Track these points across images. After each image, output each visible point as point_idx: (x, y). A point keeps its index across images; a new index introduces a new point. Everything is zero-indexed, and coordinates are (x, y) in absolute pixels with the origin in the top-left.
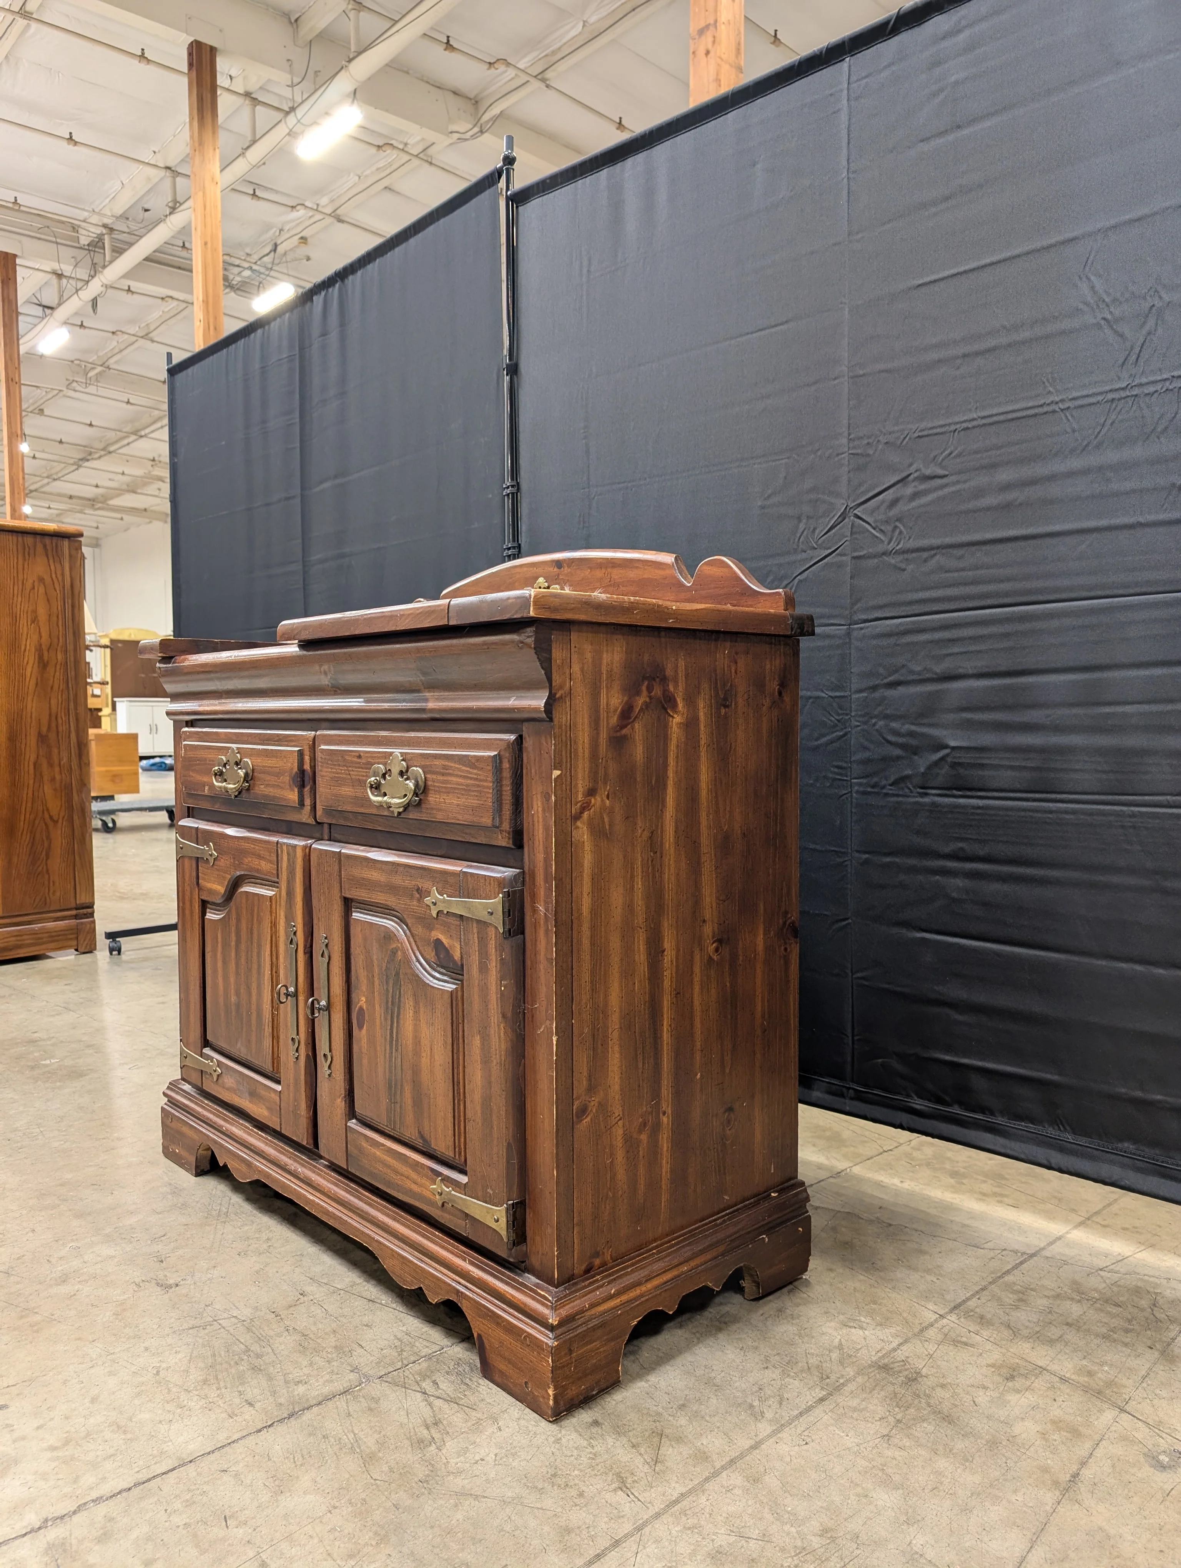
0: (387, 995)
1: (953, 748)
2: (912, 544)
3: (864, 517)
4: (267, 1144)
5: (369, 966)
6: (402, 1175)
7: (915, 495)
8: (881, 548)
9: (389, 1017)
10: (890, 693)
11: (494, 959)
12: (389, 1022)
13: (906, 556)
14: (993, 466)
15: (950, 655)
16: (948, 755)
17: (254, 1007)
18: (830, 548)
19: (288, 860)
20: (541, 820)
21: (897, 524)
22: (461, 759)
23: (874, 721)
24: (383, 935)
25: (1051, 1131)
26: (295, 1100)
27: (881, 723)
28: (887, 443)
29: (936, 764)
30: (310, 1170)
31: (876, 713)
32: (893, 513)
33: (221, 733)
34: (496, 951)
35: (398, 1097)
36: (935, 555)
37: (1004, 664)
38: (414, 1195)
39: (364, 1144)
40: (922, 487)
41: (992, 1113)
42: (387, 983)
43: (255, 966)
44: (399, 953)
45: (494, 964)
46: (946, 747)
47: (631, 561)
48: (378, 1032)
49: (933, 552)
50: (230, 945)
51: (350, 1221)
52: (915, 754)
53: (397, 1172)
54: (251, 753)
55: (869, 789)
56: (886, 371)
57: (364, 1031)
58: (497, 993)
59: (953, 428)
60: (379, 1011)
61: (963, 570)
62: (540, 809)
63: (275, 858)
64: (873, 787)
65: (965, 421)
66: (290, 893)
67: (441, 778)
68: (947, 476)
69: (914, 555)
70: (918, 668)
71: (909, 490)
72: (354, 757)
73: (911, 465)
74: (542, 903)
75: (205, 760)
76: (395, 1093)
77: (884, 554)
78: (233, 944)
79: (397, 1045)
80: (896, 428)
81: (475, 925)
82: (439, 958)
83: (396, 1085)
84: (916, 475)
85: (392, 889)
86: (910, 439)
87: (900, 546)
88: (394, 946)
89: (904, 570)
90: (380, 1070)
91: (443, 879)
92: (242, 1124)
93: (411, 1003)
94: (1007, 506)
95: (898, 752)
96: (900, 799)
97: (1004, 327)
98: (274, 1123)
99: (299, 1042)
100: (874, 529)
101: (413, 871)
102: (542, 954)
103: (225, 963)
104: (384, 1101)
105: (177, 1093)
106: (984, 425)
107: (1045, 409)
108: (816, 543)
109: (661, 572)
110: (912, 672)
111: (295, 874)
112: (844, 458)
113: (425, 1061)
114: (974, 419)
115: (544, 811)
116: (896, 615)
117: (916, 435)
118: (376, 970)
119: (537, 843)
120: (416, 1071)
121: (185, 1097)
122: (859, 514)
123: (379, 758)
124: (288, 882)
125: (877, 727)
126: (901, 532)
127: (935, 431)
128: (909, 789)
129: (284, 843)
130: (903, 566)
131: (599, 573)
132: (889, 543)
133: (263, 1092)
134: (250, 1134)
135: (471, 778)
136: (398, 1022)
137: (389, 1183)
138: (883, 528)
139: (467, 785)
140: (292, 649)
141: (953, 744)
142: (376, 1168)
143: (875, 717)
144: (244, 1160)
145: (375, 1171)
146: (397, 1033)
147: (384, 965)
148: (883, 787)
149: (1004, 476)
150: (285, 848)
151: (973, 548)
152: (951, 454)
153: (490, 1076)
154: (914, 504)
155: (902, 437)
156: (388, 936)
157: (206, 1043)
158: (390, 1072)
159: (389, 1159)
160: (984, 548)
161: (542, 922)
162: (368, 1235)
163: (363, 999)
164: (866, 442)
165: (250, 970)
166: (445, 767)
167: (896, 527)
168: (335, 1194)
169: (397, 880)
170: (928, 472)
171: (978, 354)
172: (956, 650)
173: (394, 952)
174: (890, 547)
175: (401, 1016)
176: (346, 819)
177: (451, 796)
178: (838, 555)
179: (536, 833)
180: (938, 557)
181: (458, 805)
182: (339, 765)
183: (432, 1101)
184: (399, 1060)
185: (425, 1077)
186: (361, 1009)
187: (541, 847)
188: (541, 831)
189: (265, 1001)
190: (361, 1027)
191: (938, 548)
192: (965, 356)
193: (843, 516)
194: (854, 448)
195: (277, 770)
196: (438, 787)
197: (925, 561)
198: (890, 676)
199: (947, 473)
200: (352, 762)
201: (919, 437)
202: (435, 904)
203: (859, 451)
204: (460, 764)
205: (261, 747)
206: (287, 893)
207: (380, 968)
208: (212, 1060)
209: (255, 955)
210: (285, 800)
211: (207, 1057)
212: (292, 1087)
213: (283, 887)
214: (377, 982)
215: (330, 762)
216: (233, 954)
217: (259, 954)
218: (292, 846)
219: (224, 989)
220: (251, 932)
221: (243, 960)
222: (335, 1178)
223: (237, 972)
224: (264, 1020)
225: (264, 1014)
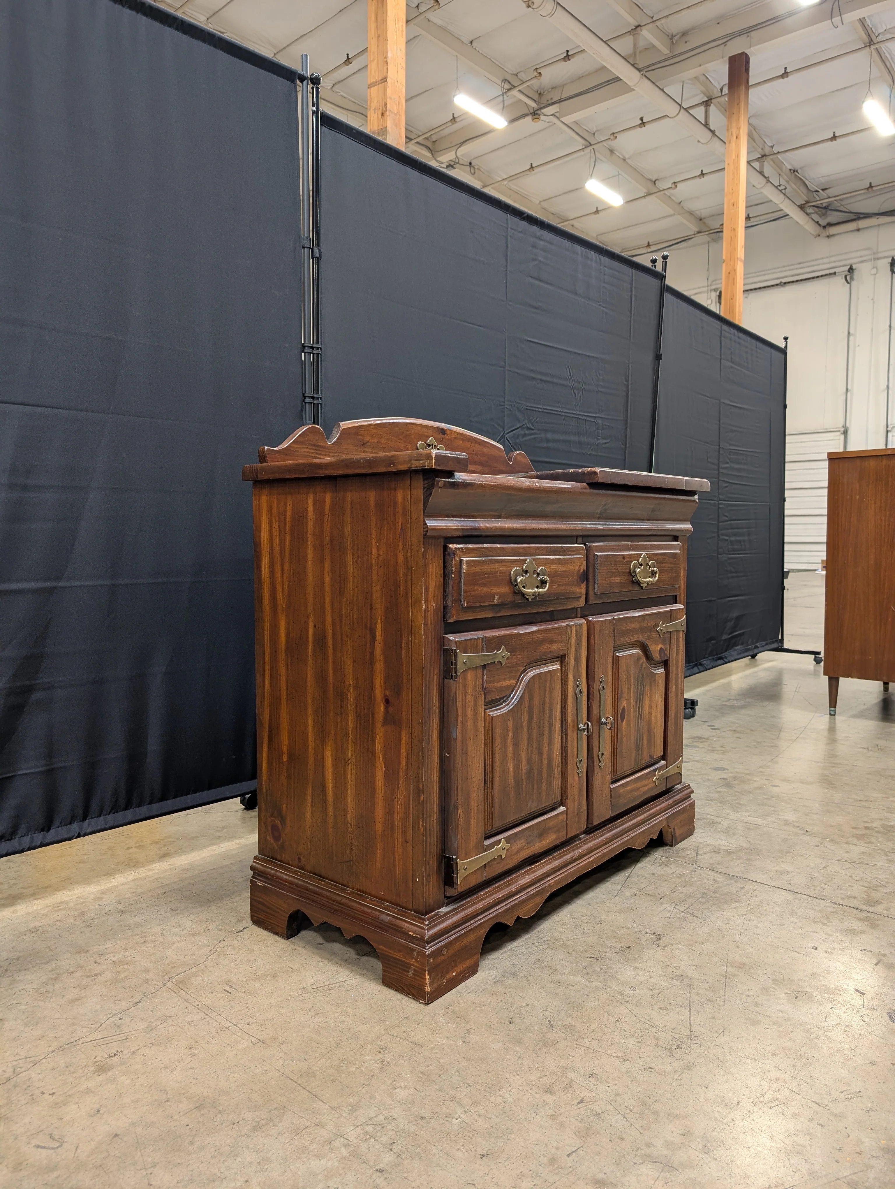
5: (629, 681)
12: (638, 706)
14: (546, 431)
17: (545, 762)
19: (576, 635)
22: (669, 555)
24: (636, 658)
26: (579, 804)
28: (517, 407)
30: (585, 844)
35: (641, 746)
39: (621, 791)
40: (527, 432)
42: (638, 685)
43: (547, 729)
44: (644, 664)
45: (681, 650)
50: (522, 726)
51: (616, 845)
53: (637, 789)
54: (546, 563)
63: (566, 638)
66: (577, 659)
72: (621, 558)
73: (523, 421)
75: (495, 572)
76: (639, 744)
78: (525, 723)
79: (641, 717)
80: (520, 402)
81: (675, 634)
82: (661, 657)
85: (642, 630)
88: (642, 661)
90: (633, 737)
91: (664, 617)
93: (649, 689)
98: (561, 837)
101: (652, 617)
103: (516, 745)
104: (634, 754)
111: (581, 644)
113: (654, 716)
117: (526, 407)
118: (632, 680)
120: (649, 724)
124: (576, 651)
127: (531, 408)
129: (573, 625)
135: (673, 564)
136: (642, 703)
137: (634, 800)
139: (671, 568)
145: (627, 801)
146: (642, 710)
147: (637, 675)
149: (549, 436)
150: (574, 628)
152: (535, 420)
155: (521, 407)
157: (487, 836)
158: (637, 734)
159: (634, 786)
164: (510, 403)
165: (541, 735)
166: (663, 560)
168: (606, 839)
169: (645, 624)
182: (611, 564)
183: (655, 734)
184: (642, 724)
185: (653, 724)
186: (624, 709)
190: (622, 721)
195: (569, 573)
199: (534, 428)
200: (619, 561)
201: (526, 409)
202: (661, 630)
204: (669, 558)
205: (554, 557)
206: (575, 660)
207: (634, 677)
208: (500, 841)
209: (547, 720)
210: (574, 593)
211: (492, 846)
212: (576, 797)
213: (572, 657)
214: (632, 686)
215: (606, 563)
216: (525, 732)
217: (550, 718)
218: (579, 625)
219: (514, 768)
220: (544, 704)
221: (535, 732)
222: (601, 832)
223: (529, 744)
224: (554, 767)
225: (554, 761)
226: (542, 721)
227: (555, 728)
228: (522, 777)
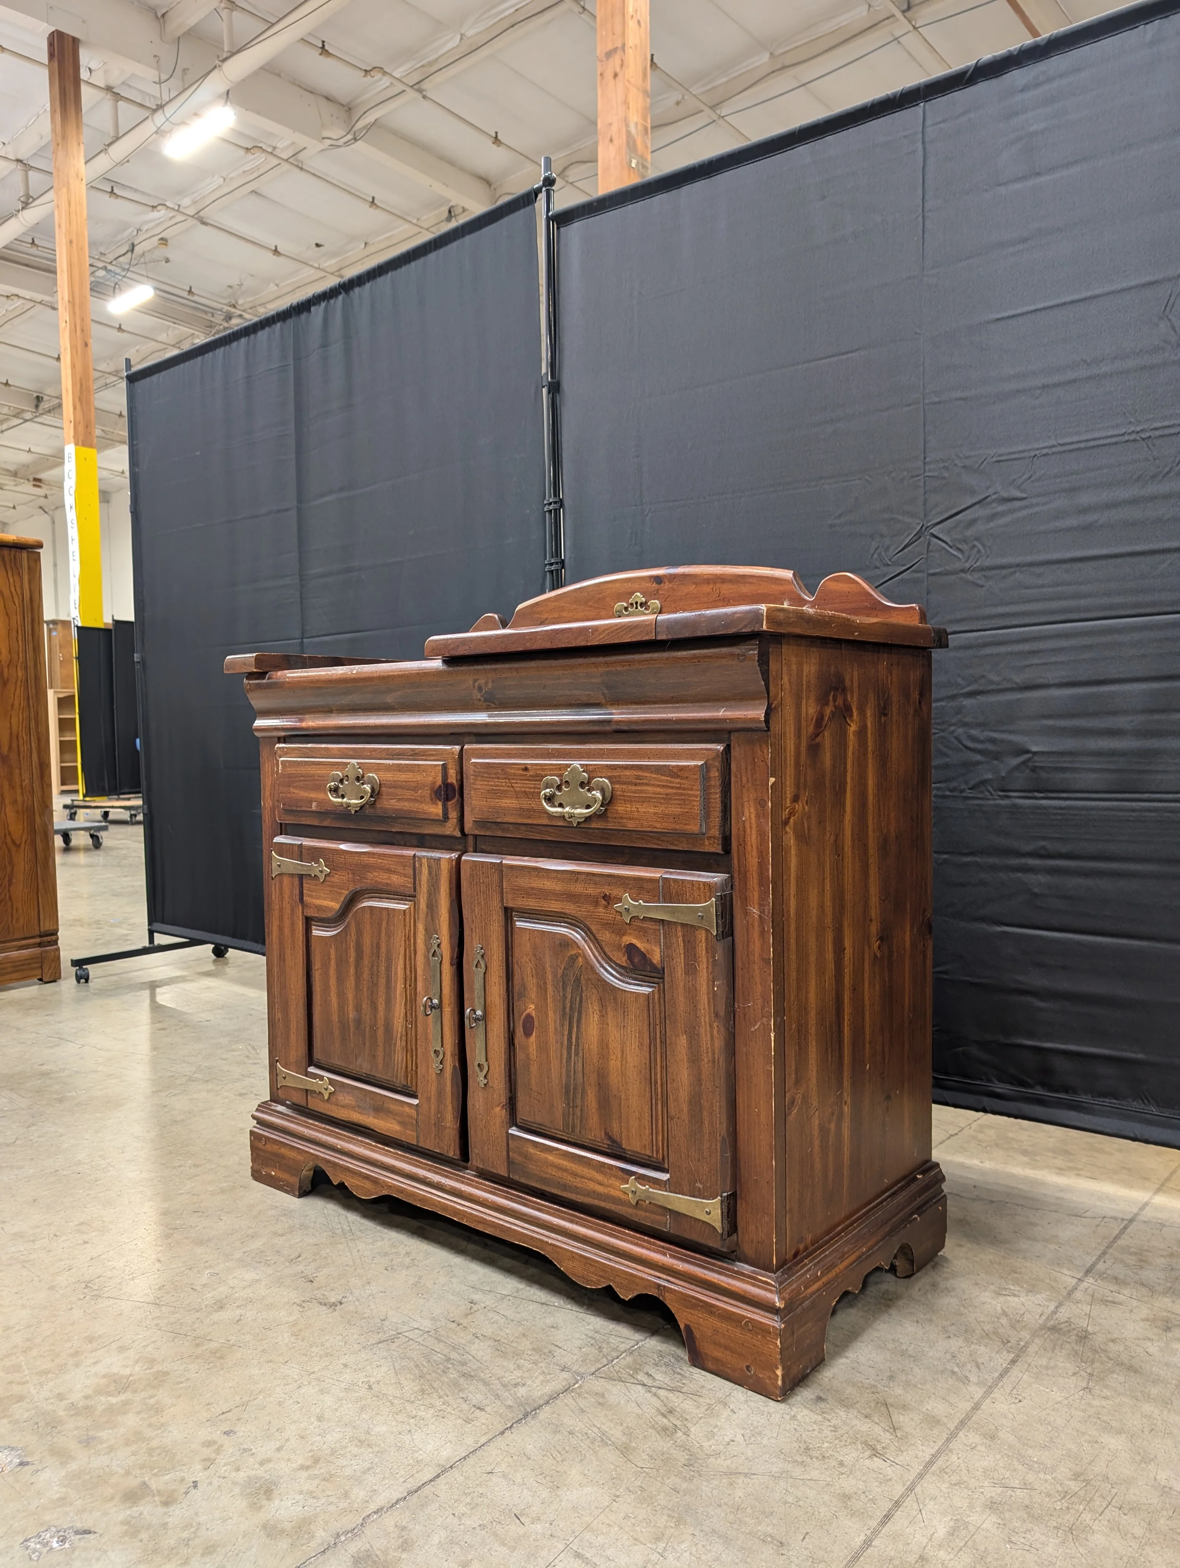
0: (564, 1001)
1: (1035, 753)
2: (988, 563)
3: (941, 536)
4: (397, 1159)
5: (540, 973)
6: (582, 1177)
7: (993, 517)
8: (958, 565)
9: (567, 1023)
10: (968, 702)
11: (705, 960)
12: (566, 1027)
13: (983, 573)
14: (1073, 490)
15: (1030, 666)
16: (1029, 760)
17: (381, 1022)
18: (903, 565)
19: (430, 873)
20: (754, 826)
21: (976, 543)
22: (658, 770)
23: (952, 728)
24: (558, 942)
25: (1136, 1105)
26: (438, 1112)
27: (960, 730)
28: (964, 467)
29: (1017, 768)
30: (457, 1180)
31: (954, 721)
32: (969, 533)
33: (333, 749)
34: (707, 952)
35: (579, 1101)
36: (1015, 572)
37: (1084, 674)
38: (599, 1196)
39: (532, 1150)
40: (1000, 508)
41: (1075, 1092)
42: (564, 989)
43: (382, 981)
44: (580, 959)
45: (705, 966)
46: (1028, 752)
47: (744, 577)
48: (552, 1037)
49: (1012, 570)
50: (347, 962)
51: (513, 1227)
52: (996, 759)
53: (575, 1175)
54: (377, 768)
55: (948, 793)
56: (964, 399)
57: (533, 1038)
58: (708, 994)
59: (1032, 454)
60: (552, 1017)
61: (1043, 586)
62: (753, 816)
63: (411, 872)
64: (951, 791)
65: (1044, 448)
66: (432, 906)
67: (633, 788)
68: (1025, 498)
69: (993, 572)
70: (996, 678)
71: (987, 512)
72: (518, 769)
73: (988, 488)
74: (756, 906)
75: (313, 776)
76: (574, 1097)
77: (962, 571)
78: (352, 959)
79: (576, 1050)
80: (973, 453)
81: (679, 928)
82: (632, 962)
83: (575, 1089)
84: (994, 497)
85: (571, 897)
86: (988, 463)
87: (978, 564)
88: (574, 952)
89: (982, 586)
90: (555, 1075)
91: (639, 886)
92: (361, 1142)
93: (596, 1008)
94: (1087, 528)
95: (979, 757)
96: (980, 802)
97: (1085, 361)
98: (409, 1136)
99: (444, 1054)
100: (951, 547)
101: (598, 879)
102: (757, 954)
103: (340, 980)
104: (560, 1106)
105: (270, 1115)
106: (1064, 452)
107: (1126, 438)
108: (890, 560)
109: (781, 588)
110: (992, 682)
111: (439, 887)
112: (920, 480)
113: (614, 1064)
114: (1054, 446)
115: (758, 816)
116: (975, 628)
117: (995, 459)
118: (549, 976)
119: (749, 848)
120: (602, 1074)
121: (282, 1118)
122: (935, 533)
123: (552, 770)
124: (430, 894)
125: (956, 734)
126: (979, 551)
127: (1014, 456)
128: (989, 792)
129: (424, 857)
130: (980, 582)
131: (707, 589)
132: (967, 561)
133: (392, 1107)
134: (373, 1151)
135: (672, 788)
136: (578, 1027)
137: (565, 1187)
138: (960, 546)
139: (667, 794)
140: (436, 664)
141: (1035, 749)
142: (546, 1173)
143: (954, 724)
144: (367, 1177)
145: (546, 1176)
146: (577, 1038)
147: (560, 972)
148: (962, 791)
149: (1085, 499)
150: (425, 861)
151: (1053, 567)
152: (1030, 477)
153: (700, 1074)
154: (991, 524)
155: (980, 462)
156: (566, 943)
157: (311, 1062)
158: (568, 1076)
159: (565, 1163)
160: (1064, 566)
161: (756, 924)
162: (539, 1240)
163: (532, 1006)
164: (942, 465)
165: (374, 985)
166: (638, 777)
167: (974, 546)
168: (493, 1202)
169: (578, 888)
170: (1005, 495)
171: (1057, 385)
172: (1035, 661)
173: (573, 959)
174: (967, 565)
175: (583, 1021)
176: (503, 830)
177: (645, 805)
178: (913, 571)
179: (748, 838)
180: (1017, 574)
181: (655, 814)
182: (498, 778)
183: (623, 1103)
184: (580, 1064)
185: (614, 1079)
186: (529, 1017)
187: (755, 853)
188: (754, 837)
189: (397, 1014)
190: (527, 1036)
191: (1018, 565)
192: (1045, 387)
193: (919, 535)
194: (930, 471)
195: (415, 785)
196: (629, 797)
197: (1005, 577)
198: (968, 686)
199: (1025, 495)
200: (515, 774)
201: (997, 461)
202: (627, 910)
203: (936, 474)
204: (658, 774)
205: (391, 762)
206: (428, 907)
207: (555, 975)
208: (321, 1078)
209: (382, 969)
210: (425, 813)
211: (315, 1076)
212: (433, 1100)
213: (422, 900)
214: (550, 989)
215: (486, 775)
216: (352, 971)
217: (388, 969)
218: (435, 860)
219: (339, 1005)
220: (378, 947)
221: (366, 976)
222: (491, 1187)
223: (358, 988)
224: (395, 1035)
225: (395, 1028)
226: (375, 968)
227: (396, 985)
228: (348, 1021)
